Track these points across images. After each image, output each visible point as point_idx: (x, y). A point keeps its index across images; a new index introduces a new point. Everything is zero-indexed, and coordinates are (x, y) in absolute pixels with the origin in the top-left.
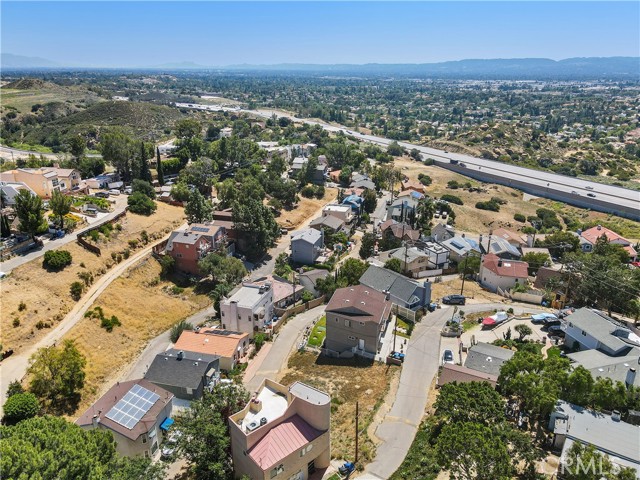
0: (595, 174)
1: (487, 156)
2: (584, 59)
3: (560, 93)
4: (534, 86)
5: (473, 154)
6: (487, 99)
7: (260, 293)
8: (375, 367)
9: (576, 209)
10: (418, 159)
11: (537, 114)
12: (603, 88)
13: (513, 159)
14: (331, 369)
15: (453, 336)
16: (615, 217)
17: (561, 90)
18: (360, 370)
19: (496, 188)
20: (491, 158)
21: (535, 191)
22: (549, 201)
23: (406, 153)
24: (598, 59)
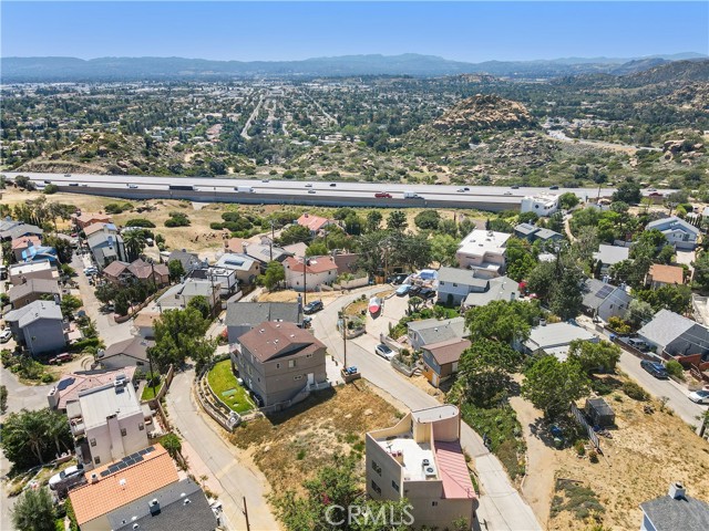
0: (225, 173)
1: (114, 171)
2: (114, 59)
3: (113, 97)
4: (79, 89)
5: (97, 172)
6: (33, 107)
7: (118, 392)
8: (341, 392)
9: (251, 207)
10: (31, 188)
11: (108, 121)
12: (152, 89)
13: (144, 170)
14: (300, 420)
15: (360, 335)
16: (287, 206)
17: (112, 92)
18: (330, 402)
19: (161, 203)
20: (121, 173)
21: (202, 198)
22: (221, 204)
23: (10, 184)
24: (129, 59)
